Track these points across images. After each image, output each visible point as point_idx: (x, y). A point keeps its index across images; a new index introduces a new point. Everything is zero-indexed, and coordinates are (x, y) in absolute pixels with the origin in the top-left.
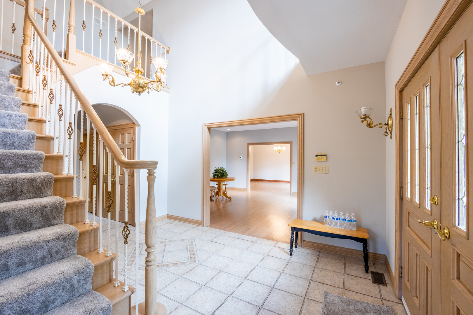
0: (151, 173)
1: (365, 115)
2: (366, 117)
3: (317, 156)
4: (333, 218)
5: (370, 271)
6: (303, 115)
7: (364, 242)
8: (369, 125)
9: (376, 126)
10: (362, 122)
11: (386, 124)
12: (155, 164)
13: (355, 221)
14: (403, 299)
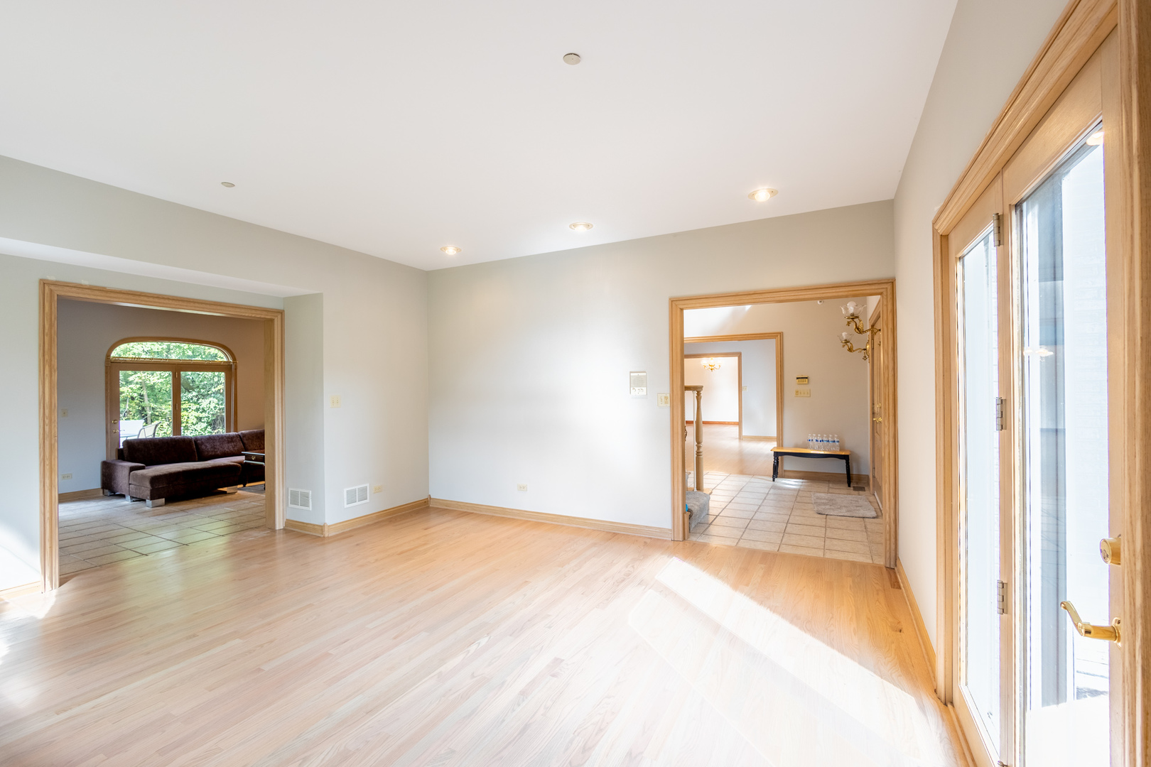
0: (698, 397)
1: (846, 340)
2: (847, 342)
3: (797, 378)
4: (817, 441)
5: (852, 485)
6: (781, 334)
7: (846, 458)
8: (850, 350)
9: (856, 350)
10: (844, 346)
11: (865, 349)
12: (701, 387)
13: (838, 441)
14: (876, 494)
